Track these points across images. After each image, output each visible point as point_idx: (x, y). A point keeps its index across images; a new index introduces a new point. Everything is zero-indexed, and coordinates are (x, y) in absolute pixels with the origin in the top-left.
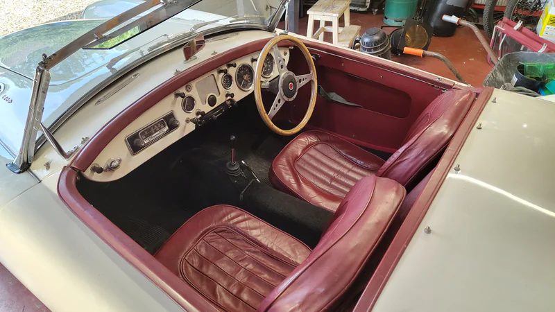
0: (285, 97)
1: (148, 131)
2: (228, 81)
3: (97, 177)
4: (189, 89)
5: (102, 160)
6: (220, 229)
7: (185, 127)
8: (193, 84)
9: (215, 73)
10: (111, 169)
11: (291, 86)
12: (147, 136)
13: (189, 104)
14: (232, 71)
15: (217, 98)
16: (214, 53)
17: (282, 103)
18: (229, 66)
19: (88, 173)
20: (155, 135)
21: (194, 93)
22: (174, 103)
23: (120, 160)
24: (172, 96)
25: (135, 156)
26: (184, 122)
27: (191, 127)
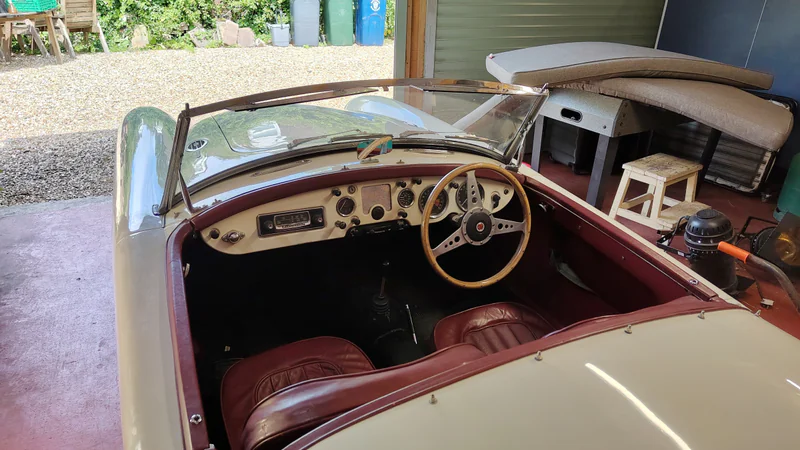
0: (467, 237)
1: (287, 218)
2: (407, 198)
3: (213, 243)
4: (352, 190)
5: (225, 227)
6: (326, 365)
7: (332, 230)
8: (360, 188)
9: (393, 185)
10: (230, 240)
11: (481, 227)
12: (283, 222)
13: (346, 206)
14: (417, 190)
15: (386, 212)
16: (401, 162)
17: (461, 243)
18: (414, 182)
19: (205, 234)
20: (294, 225)
21: (357, 196)
22: (327, 200)
23: (243, 236)
24: (328, 192)
25: (261, 239)
26: (333, 225)
27: (341, 233)
